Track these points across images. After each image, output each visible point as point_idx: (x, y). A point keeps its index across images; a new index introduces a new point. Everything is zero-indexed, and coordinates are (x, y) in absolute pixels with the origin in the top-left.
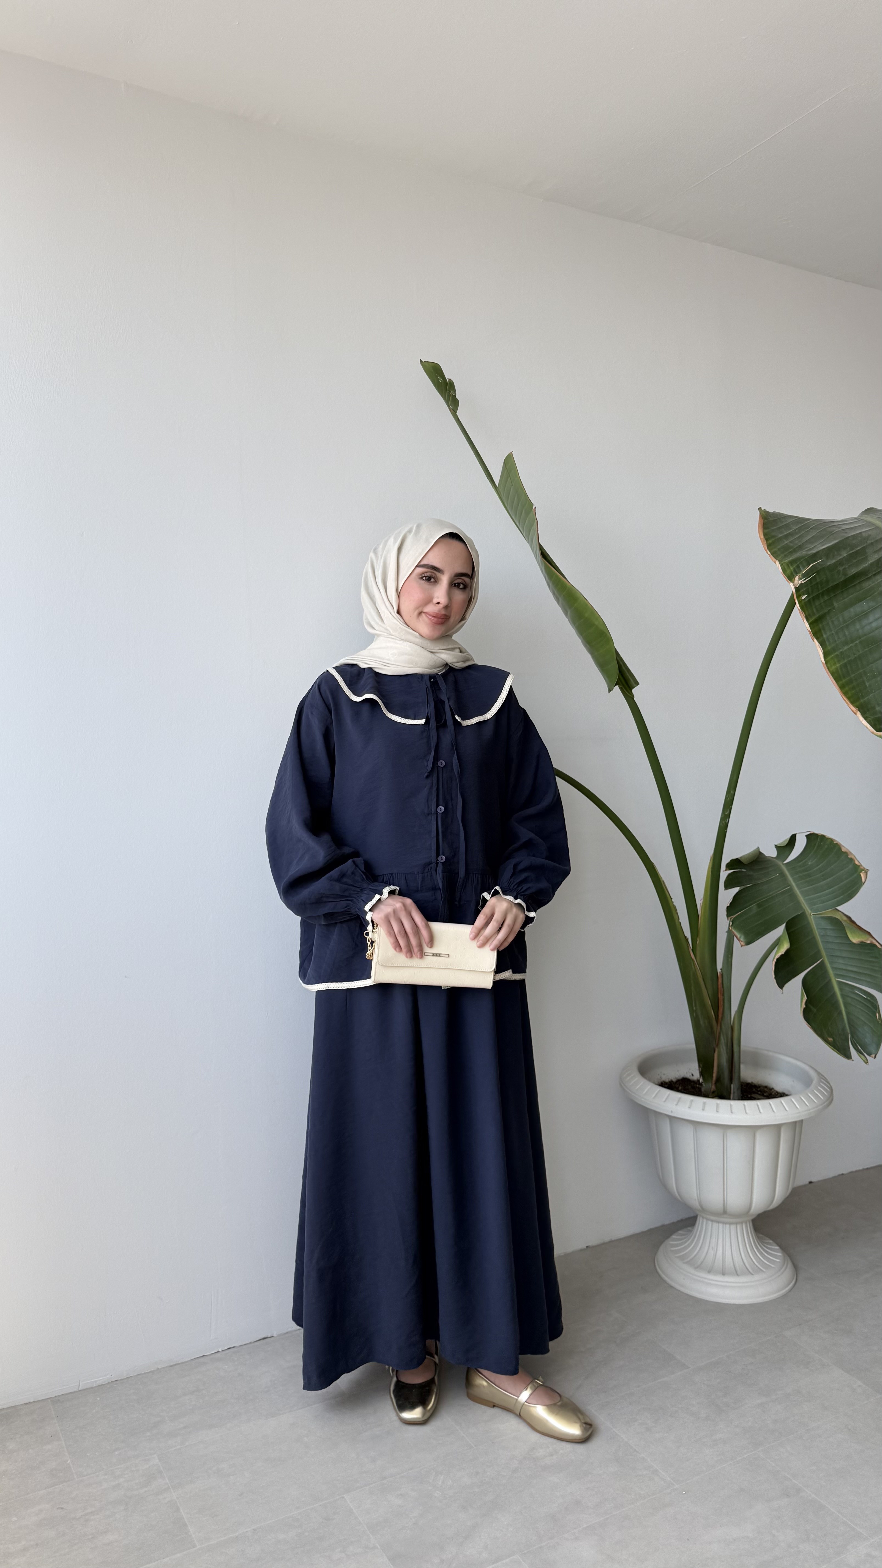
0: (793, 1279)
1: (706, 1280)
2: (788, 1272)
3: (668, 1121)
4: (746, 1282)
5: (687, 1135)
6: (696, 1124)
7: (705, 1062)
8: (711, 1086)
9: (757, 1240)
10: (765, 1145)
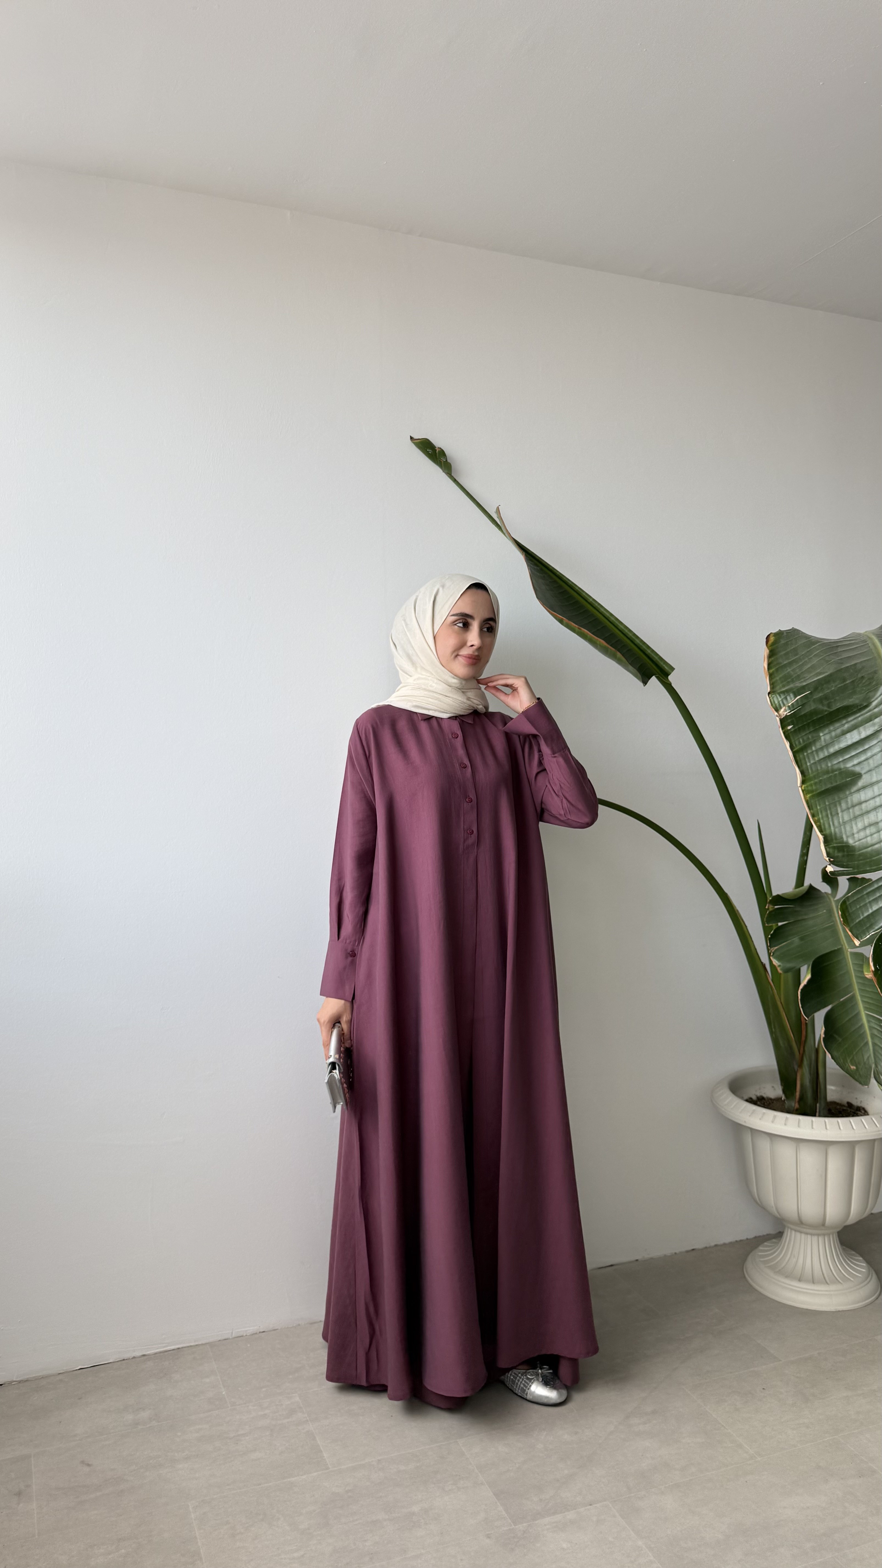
0: (876, 1292)
1: (786, 1286)
2: (872, 1285)
3: (749, 1132)
4: (827, 1291)
6: (773, 1136)
7: (788, 1082)
8: (794, 1103)
9: (841, 1254)
10: (835, 1160)
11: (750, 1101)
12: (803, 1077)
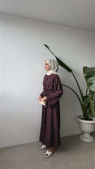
2: (93, 139)
3: (80, 122)
5: (82, 124)
7: (85, 117)
8: (85, 119)
9: (90, 136)
10: (90, 125)
12: (86, 116)
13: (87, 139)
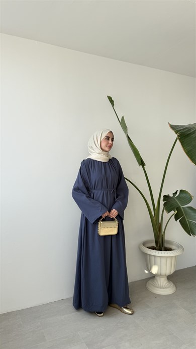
0: (175, 290)
1: (157, 290)
2: (175, 288)
3: (149, 255)
4: (165, 290)
5: (153, 258)
6: (155, 256)
7: (157, 242)
8: (158, 248)
9: (168, 281)
10: (169, 261)
11: (148, 248)
12: (160, 241)
13: (164, 288)
